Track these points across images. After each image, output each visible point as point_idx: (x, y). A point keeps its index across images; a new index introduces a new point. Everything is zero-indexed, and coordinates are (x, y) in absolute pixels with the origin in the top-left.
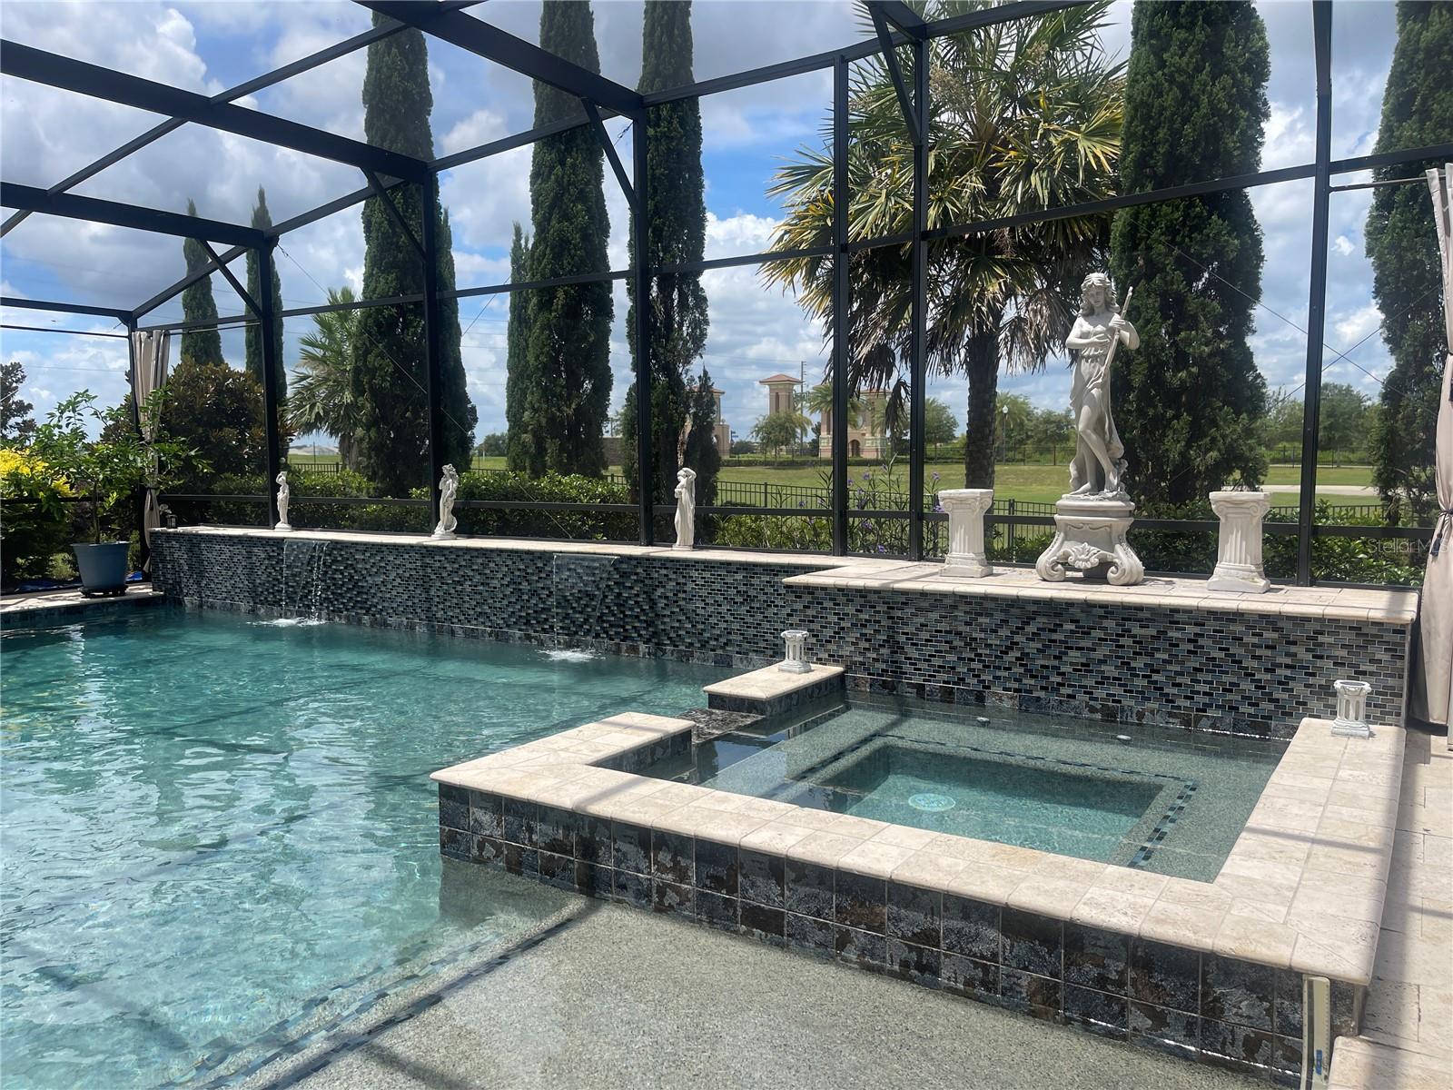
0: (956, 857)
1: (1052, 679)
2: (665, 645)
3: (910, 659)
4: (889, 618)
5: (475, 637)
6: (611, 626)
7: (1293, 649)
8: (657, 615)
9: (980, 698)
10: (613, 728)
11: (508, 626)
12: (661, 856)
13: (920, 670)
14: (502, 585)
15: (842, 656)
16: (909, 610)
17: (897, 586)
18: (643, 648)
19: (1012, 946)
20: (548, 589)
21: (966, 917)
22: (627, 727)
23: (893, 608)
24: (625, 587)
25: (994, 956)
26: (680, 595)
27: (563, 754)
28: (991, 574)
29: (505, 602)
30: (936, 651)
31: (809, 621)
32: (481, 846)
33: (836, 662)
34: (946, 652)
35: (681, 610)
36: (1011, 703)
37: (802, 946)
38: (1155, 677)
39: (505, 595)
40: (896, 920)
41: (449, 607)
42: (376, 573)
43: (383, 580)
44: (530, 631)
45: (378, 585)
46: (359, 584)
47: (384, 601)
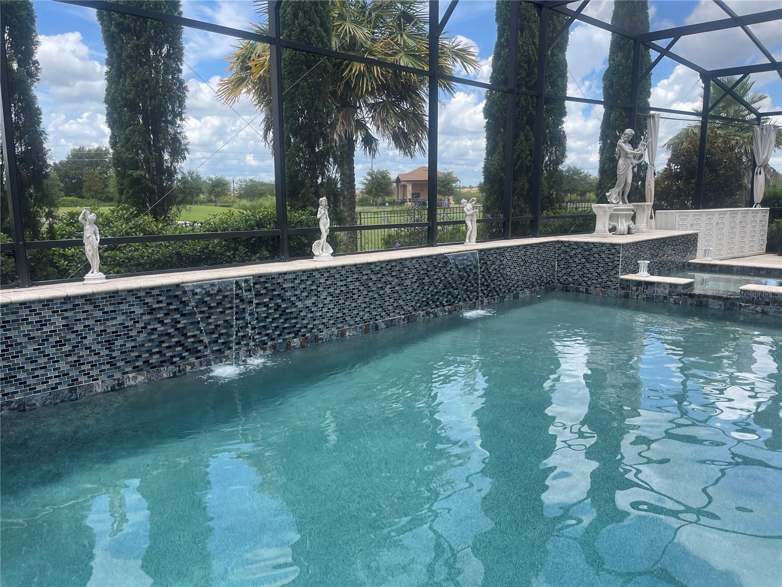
8: (492, 281)
11: (415, 310)
18: (485, 300)
29: (413, 294)
41: (374, 308)
42: (306, 296)
43: (313, 301)
44: (429, 309)
45: (308, 307)
46: (287, 311)
47: (315, 320)
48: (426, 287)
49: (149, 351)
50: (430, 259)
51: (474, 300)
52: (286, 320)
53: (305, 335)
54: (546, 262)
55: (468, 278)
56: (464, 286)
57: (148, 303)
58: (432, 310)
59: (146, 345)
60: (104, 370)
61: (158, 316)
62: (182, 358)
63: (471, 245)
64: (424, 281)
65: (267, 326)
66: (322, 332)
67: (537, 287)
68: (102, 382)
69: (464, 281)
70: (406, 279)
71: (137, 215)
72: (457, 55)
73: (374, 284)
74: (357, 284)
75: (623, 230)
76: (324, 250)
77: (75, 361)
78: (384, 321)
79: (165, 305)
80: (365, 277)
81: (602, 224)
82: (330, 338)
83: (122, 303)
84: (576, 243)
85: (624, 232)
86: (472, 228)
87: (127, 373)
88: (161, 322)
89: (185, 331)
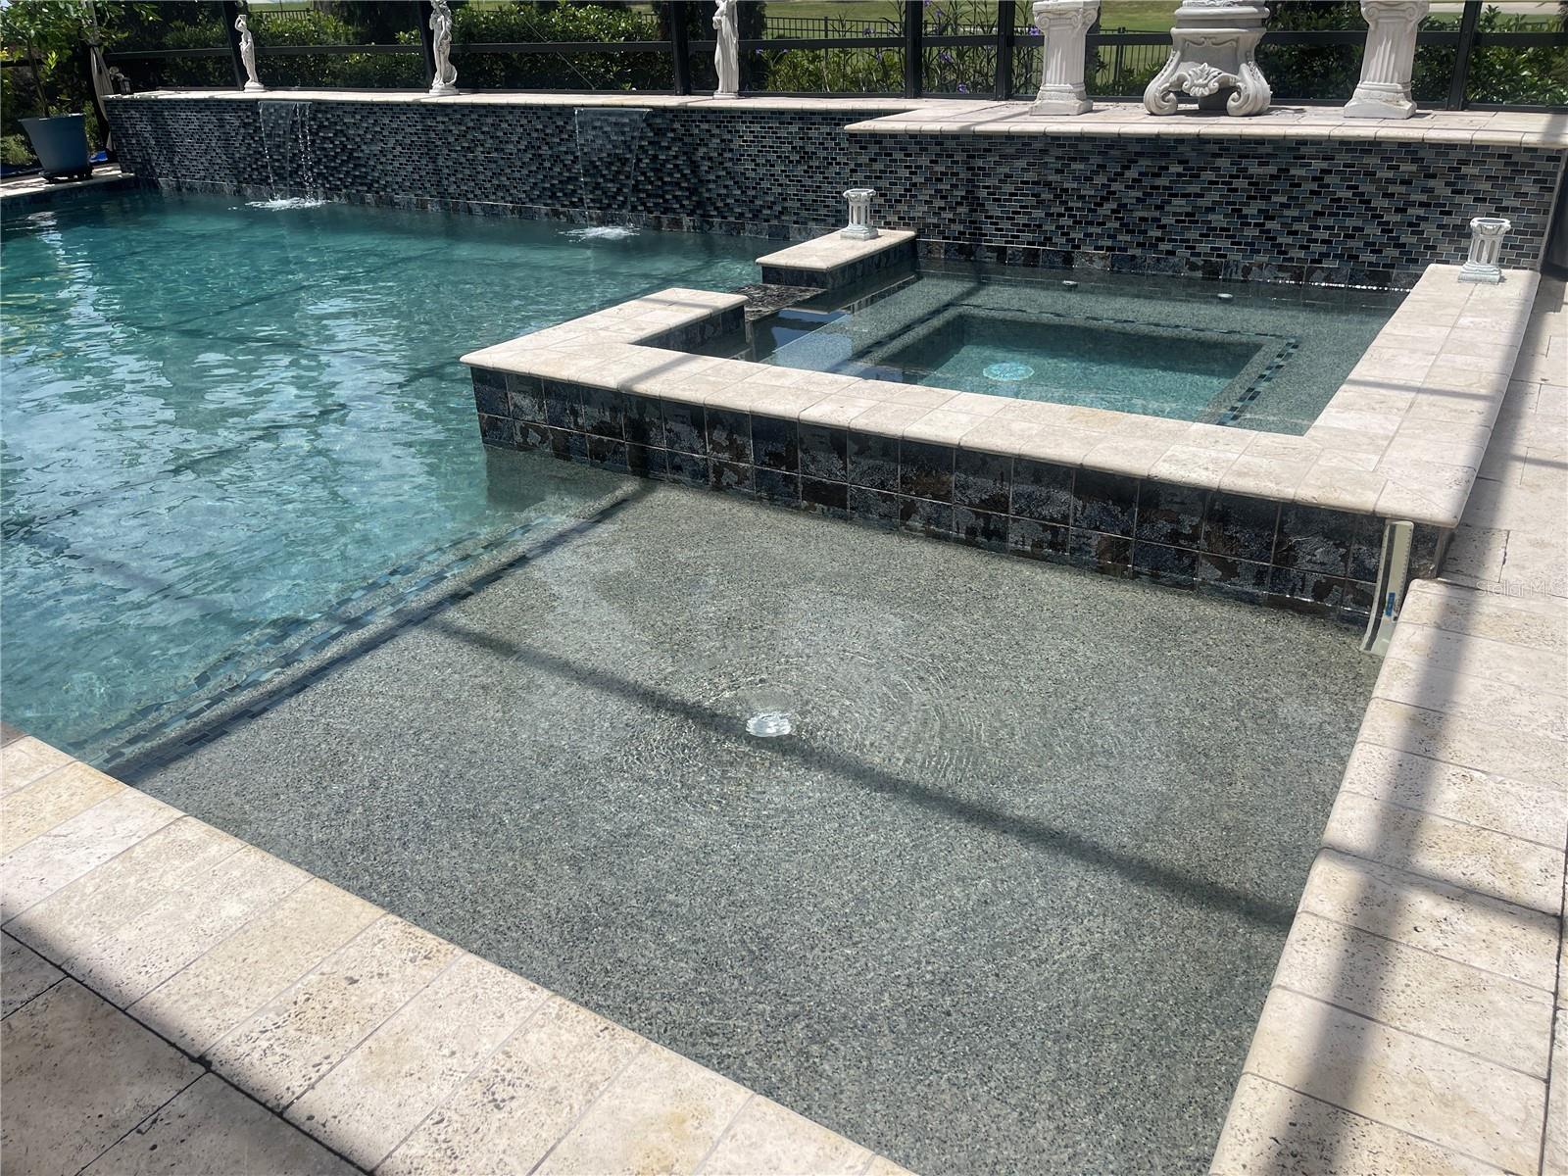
0: (1030, 422)
1: (1151, 233)
2: (712, 217)
3: (991, 217)
4: (968, 169)
5: (497, 215)
6: (649, 196)
7: (1431, 183)
8: (701, 181)
9: (1068, 259)
10: (657, 306)
11: (531, 200)
12: (716, 434)
13: (1001, 230)
14: (519, 150)
15: (913, 219)
16: (992, 159)
17: (978, 128)
18: (686, 220)
19: (1084, 507)
20: (573, 153)
21: (1037, 481)
22: (672, 303)
23: (973, 157)
24: (661, 148)
25: (1065, 518)
26: (725, 155)
27: (603, 334)
28: (1091, 111)
29: (525, 172)
30: (1021, 207)
31: (876, 177)
32: (524, 432)
33: (907, 226)
34: (1033, 207)
35: (728, 173)
36: (1102, 264)
37: (865, 518)
38: (1269, 225)
39: (524, 163)
40: (963, 487)
43: (381, 149)
45: (376, 155)
46: (354, 154)
47: (387, 175)
50: (548, 114)
57: (241, 116)
64: (541, 152)
66: (398, 194)
70: (508, 142)
78: (480, 204)
82: (409, 206)
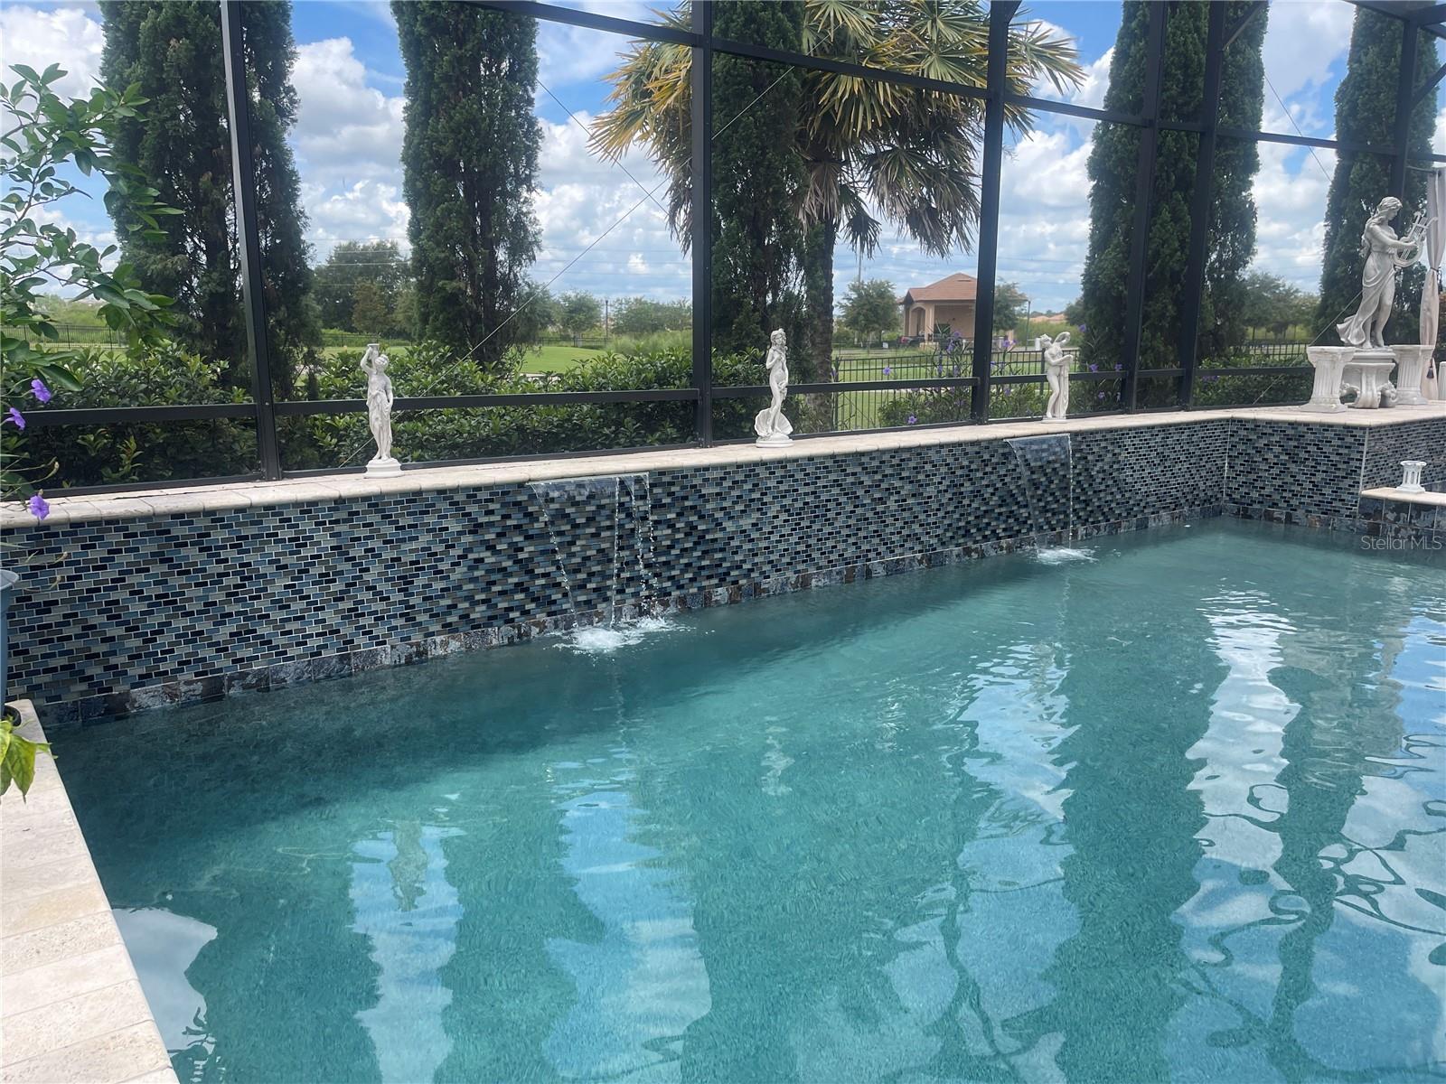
11: (943, 544)
41: (865, 538)
42: (742, 511)
43: (754, 521)
44: (970, 544)
45: (745, 531)
46: (707, 537)
47: (757, 555)
48: (966, 502)
49: (470, 598)
50: (976, 449)
51: (1058, 530)
52: (705, 552)
53: (736, 582)
54: (1205, 459)
55: (1048, 486)
56: (1039, 500)
57: (470, 514)
58: (975, 546)
59: (465, 587)
60: (396, 628)
61: (487, 537)
62: (525, 613)
63: (1057, 423)
64: (962, 489)
65: (672, 563)
66: (769, 577)
67: (1186, 509)
68: (392, 647)
69: (1040, 492)
70: (928, 485)
71: (451, 360)
72: (1041, 56)
73: (866, 492)
74: (836, 491)
75: (1370, 399)
76: (776, 427)
77: (350, 610)
78: (883, 563)
79: (499, 518)
80: (850, 479)
81: (1326, 388)
82: (782, 589)
83: (428, 512)
84: (1270, 423)
85: (1373, 402)
86: (1060, 389)
87: (432, 634)
88: (491, 548)
89: (530, 566)
